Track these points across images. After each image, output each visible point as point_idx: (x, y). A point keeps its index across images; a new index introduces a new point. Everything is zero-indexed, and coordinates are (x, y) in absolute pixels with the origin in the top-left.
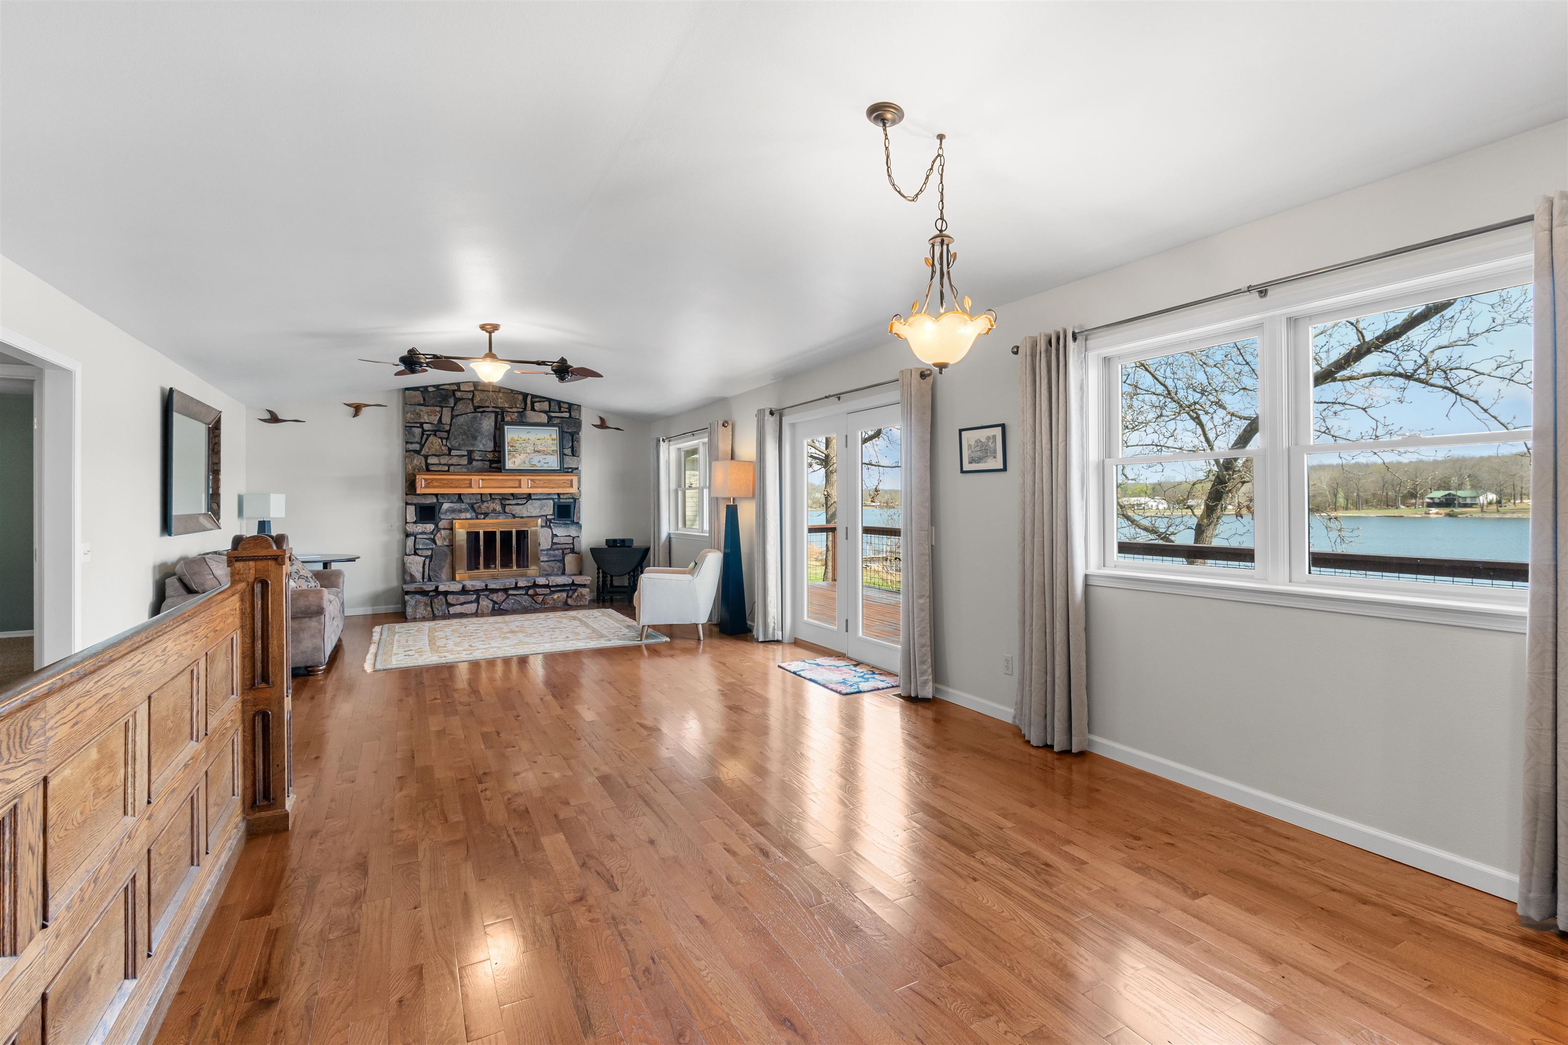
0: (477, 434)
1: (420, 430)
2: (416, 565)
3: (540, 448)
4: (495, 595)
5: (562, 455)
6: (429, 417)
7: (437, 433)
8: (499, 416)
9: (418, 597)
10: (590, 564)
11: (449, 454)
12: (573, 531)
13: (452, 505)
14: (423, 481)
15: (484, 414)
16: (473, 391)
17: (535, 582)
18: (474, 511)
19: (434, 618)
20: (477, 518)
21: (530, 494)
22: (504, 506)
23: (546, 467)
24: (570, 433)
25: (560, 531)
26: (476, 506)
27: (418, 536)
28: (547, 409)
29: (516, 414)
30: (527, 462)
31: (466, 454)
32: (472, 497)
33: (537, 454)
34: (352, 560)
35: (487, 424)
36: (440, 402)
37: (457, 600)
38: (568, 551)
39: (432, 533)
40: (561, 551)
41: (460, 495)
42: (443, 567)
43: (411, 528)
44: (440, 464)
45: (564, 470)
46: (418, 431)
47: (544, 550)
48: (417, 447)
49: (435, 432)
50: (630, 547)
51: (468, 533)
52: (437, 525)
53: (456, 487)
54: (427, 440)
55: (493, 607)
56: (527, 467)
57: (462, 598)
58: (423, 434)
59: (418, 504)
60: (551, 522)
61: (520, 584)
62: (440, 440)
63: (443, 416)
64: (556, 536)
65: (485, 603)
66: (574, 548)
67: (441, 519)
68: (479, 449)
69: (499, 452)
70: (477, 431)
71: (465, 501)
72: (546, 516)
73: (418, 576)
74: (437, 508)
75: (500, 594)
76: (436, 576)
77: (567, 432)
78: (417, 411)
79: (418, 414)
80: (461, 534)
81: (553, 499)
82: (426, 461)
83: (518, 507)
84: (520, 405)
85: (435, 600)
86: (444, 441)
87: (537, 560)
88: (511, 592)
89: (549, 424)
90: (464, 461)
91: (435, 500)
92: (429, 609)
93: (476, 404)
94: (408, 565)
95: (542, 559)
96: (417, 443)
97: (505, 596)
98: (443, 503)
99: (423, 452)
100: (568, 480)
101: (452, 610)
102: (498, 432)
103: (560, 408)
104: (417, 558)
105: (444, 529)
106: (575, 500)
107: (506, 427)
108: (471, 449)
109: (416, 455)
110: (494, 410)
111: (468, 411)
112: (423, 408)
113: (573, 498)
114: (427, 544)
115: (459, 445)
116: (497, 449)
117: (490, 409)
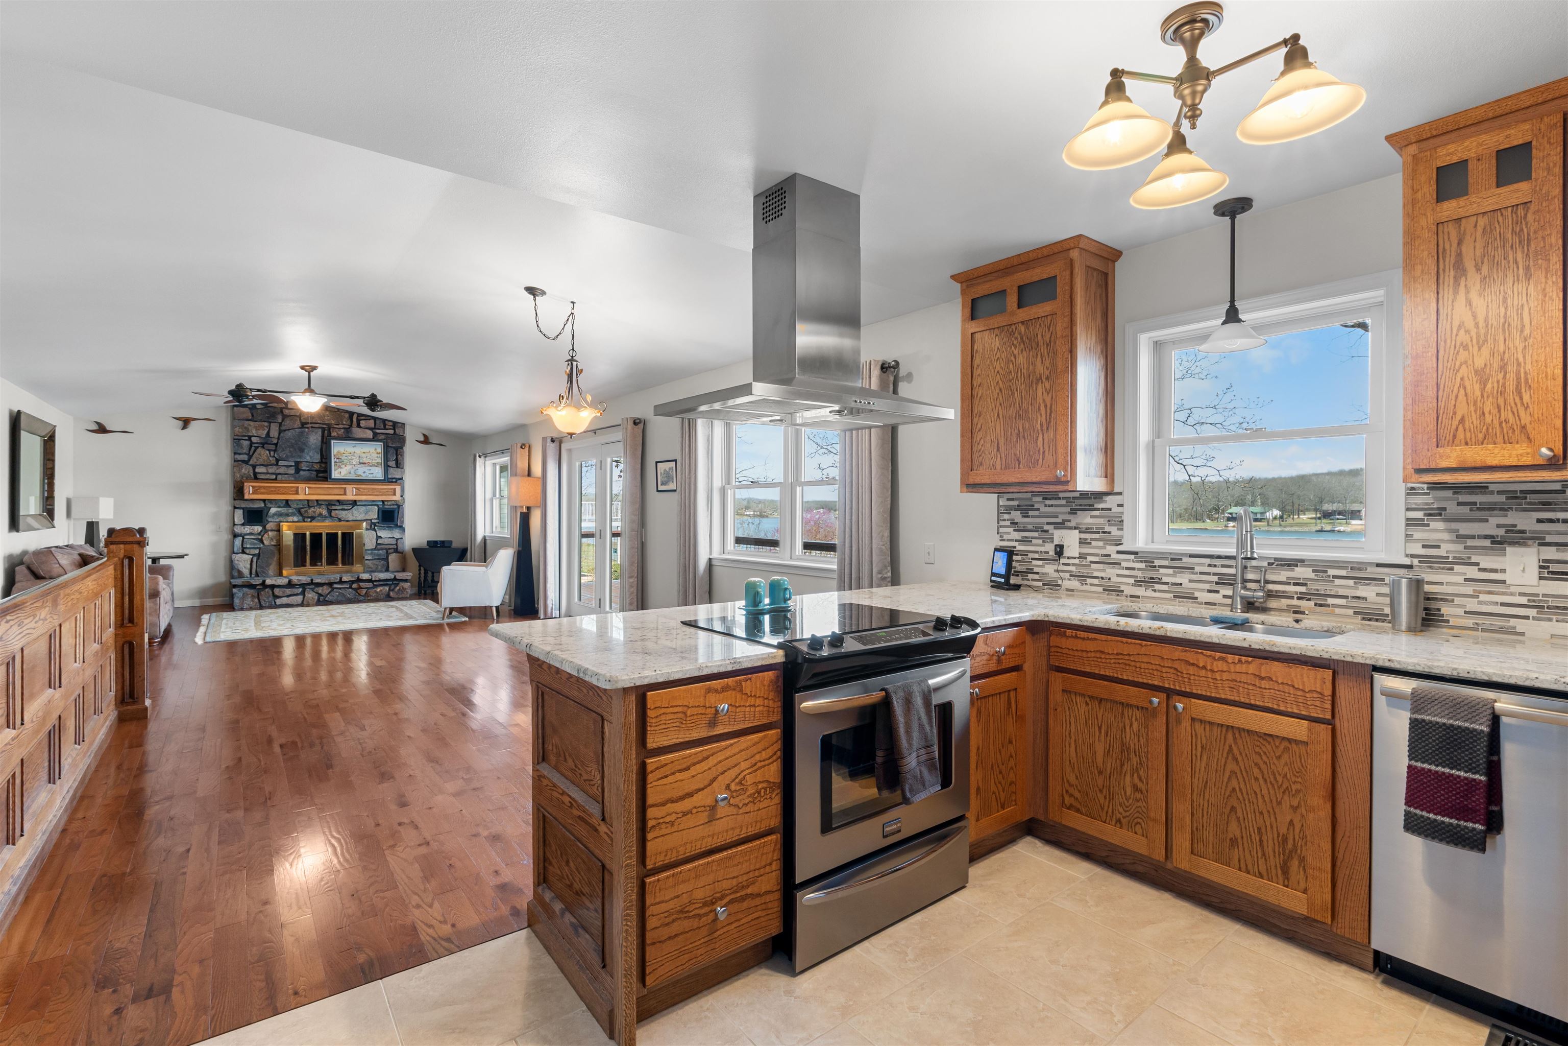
0: (304, 447)
1: (247, 443)
2: (243, 562)
3: (365, 460)
4: (321, 588)
5: (387, 467)
6: (257, 431)
7: (265, 446)
8: (326, 432)
9: (245, 590)
10: (413, 563)
11: (277, 464)
12: (396, 534)
13: (279, 509)
14: (251, 488)
15: (311, 430)
17: (358, 577)
18: (301, 514)
19: (261, 607)
20: (304, 521)
21: (355, 501)
22: (330, 511)
23: (370, 477)
24: (394, 447)
25: (384, 534)
26: (303, 511)
27: (246, 537)
28: (373, 426)
29: (342, 430)
30: (352, 473)
31: (293, 464)
32: (299, 503)
33: (362, 465)
34: (181, 557)
35: (314, 439)
36: (268, 418)
37: (283, 592)
38: (392, 550)
39: (259, 534)
40: (385, 551)
41: (287, 501)
42: (271, 564)
43: (238, 530)
44: (268, 473)
45: (388, 480)
46: (246, 443)
47: (368, 550)
48: (245, 457)
49: (263, 445)
50: (449, 547)
51: (295, 535)
52: (264, 527)
53: (284, 494)
54: (255, 451)
55: (319, 599)
56: (352, 476)
57: (288, 591)
58: (251, 446)
59: (246, 508)
60: (375, 525)
61: (345, 579)
62: (267, 452)
63: (271, 431)
64: (380, 537)
65: (311, 595)
66: (397, 548)
67: (269, 522)
68: (306, 460)
69: (326, 463)
70: (304, 444)
71: (292, 506)
72: (371, 520)
73: (246, 572)
74: (265, 512)
75: (325, 587)
76: (264, 572)
77: (391, 447)
78: (246, 426)
79: (246, 428)
80: (288, 533)
81: (378, 505)
82: (254, 470)
83: (344, 512)
84: (346, 422)
85: (262, 593)
86: (272, 453)
87: (362, 559)
88: (335, 586)
89: (375, 439)
90: (292, 471)
91: (263, 505)
92: (256, 600)
93: (303, 421)
94: (236, 562)
95: (366, 557)
96: (245, 454)
97: (330, 589)
98: (270, 508)
99: (251, 462)
100: (391, 489)
101: (278, 601)
102: (324, 446)
103: (385, 425)
104: (245, 556)
105: (272, 530)
106: (399, 506)
107: (332, 442)
108: (299, 460)
109: (244, 465)
110: (321, 426)
111: (296, 426)
112: (252, 423)
113: (397, 505)
114: (254, 544)
115: (287, 456)
116: (324, 461)
117: (317, 426)
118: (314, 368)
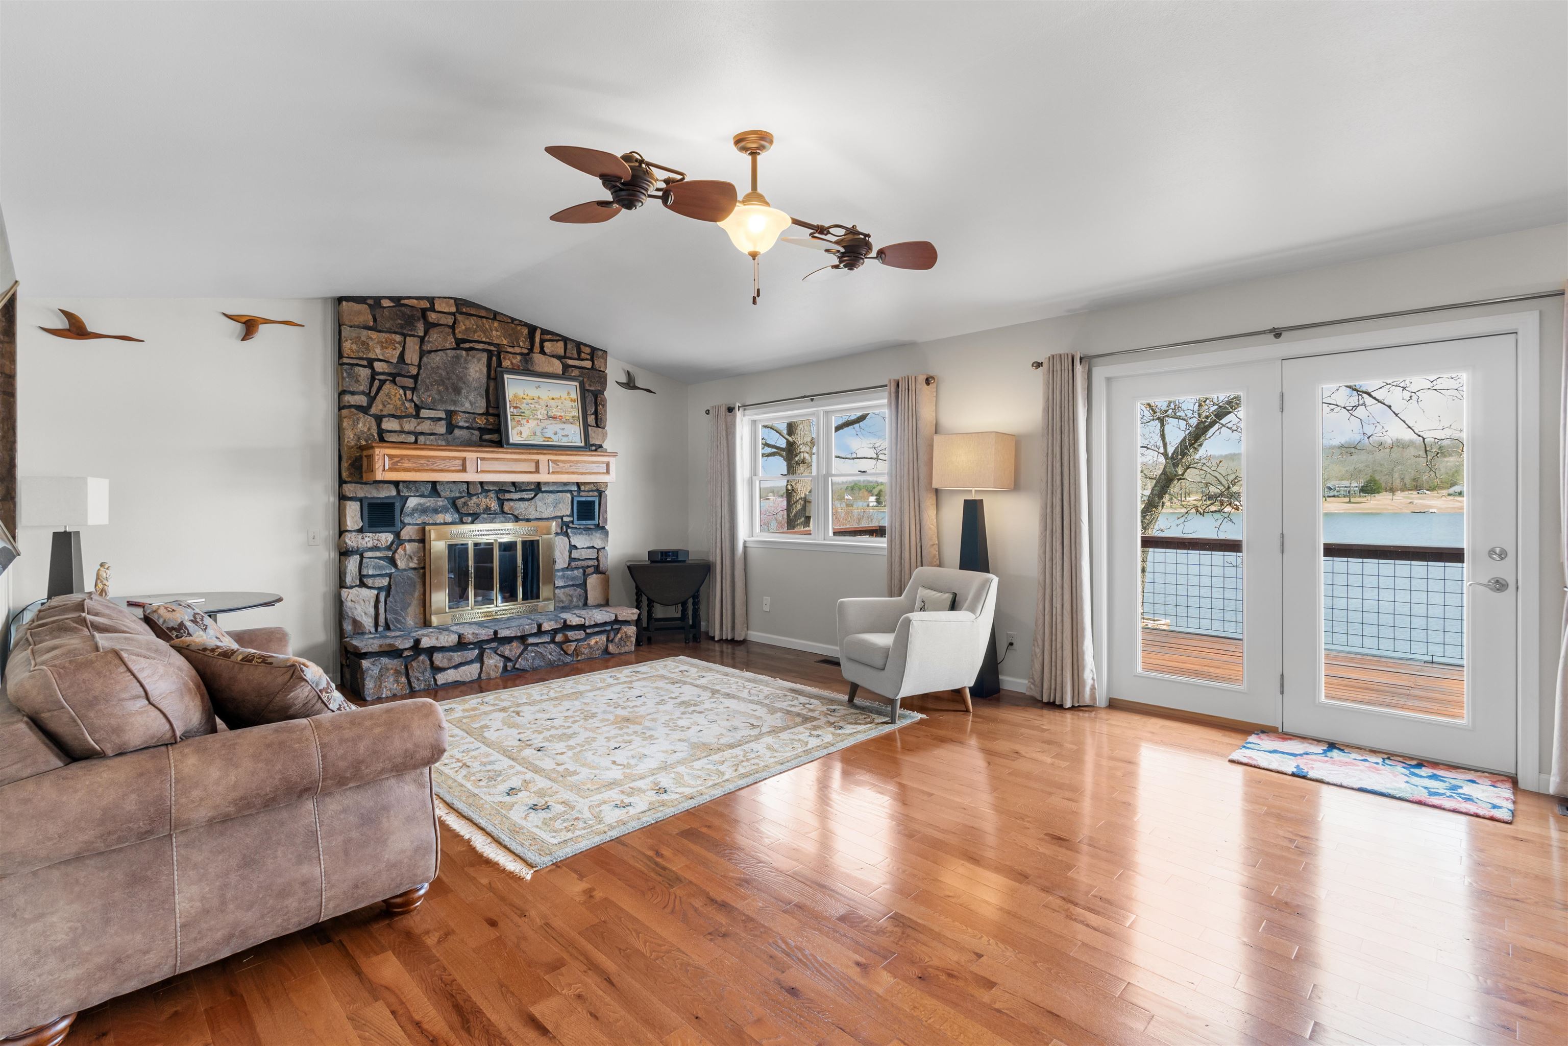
0: (461, 385)
1: (368, 371)
2: (362, 603)
3: (555, 412)
4: (508, 647)
5: (585, 424)
6: (382, 350)
7: (398, 379)
8: (494, 358)
9: (384, 660)
10: (621, 587)
11: (417, 416)
12: (596, 540)
13: (422, 500)
14: (387, 458)
15: (471, 353)
16: (453, 314)
17: (565, 621)
18: (457, 510)
19: (411, 693)
20: (462, 523)
21: (539, 484)
22: (501, 502)
23: (566, 442)
24: (593, 392)
25: (580, 541)
26: (460, 502)
27: (367, 554)
28: (561, 352)
29: (519, 358)
31: (444, 416)
32: (454, 487)
33: (551, 421)
35: (476, 370)
36: (401, 327)
37: (450, 660)
38: (591, 570)
39: (389, 548)
40: (581, 570)
41: (434, 484)
42: (409, 605)
43: (352, 541)
44: (402, 431)
45: (590, 448)
46: (365, 373)
47: (560, 570)
48: (362, 400)
49: (393, 377)
50: (685, 561)
51: (451, 547)
52: (397, 535)
53: (434, 471)
54: (379, 389)
55: (505, 667)
56: (538, 440)
57: (457, 657)
58: (373, 379)
59: (366, 498)
60: (568, 527)
61: (539, 626)
62: (401, 392)
63: (407, 352)
64: (575, 547)
65: (493, 662)
66: (598, 566)
67: (405, 524)
68: (463, 409)
69: (498, 416)
70: (460, 379)
71: (442, 494)
72: (562, 518)
73: (368, 622)
74: (398, 505)
75: (514, 644)
76: (398, 621)
77: (588, 390)
78: (363, 339)
79: (363, 343)
80: (438, 548)
82: (379, 425)
83: (522, 505)
84: (524, 343)
85: (414, 664)
86: (409, 393)
87: (551, 586)
88: (531, 640)
89: (565, 375)
90: (441, 428)
91: (394, 493)
92: (403, 679)
93: (459, 336)
94: (349, 604)
95: (558, 583)
96: (363, 393)
97: (522, 647)
98: (407, 498)
99: (373, 410)
100: (603, 463)
101: (442, 678)
102: (492, 384)
103: (579, 352)
104: (364, 592)
105: (410, 541)
106: (601, 493)
107: (506, 376)
108: (452, 408)
109: (361, 415)
110: (486, 347)
111: (448, 346)
112: (374, 335)
113: (597, 490)
114: (381, 568)
115: (434, 401)
116: (491, 411)
117: (480, 346)
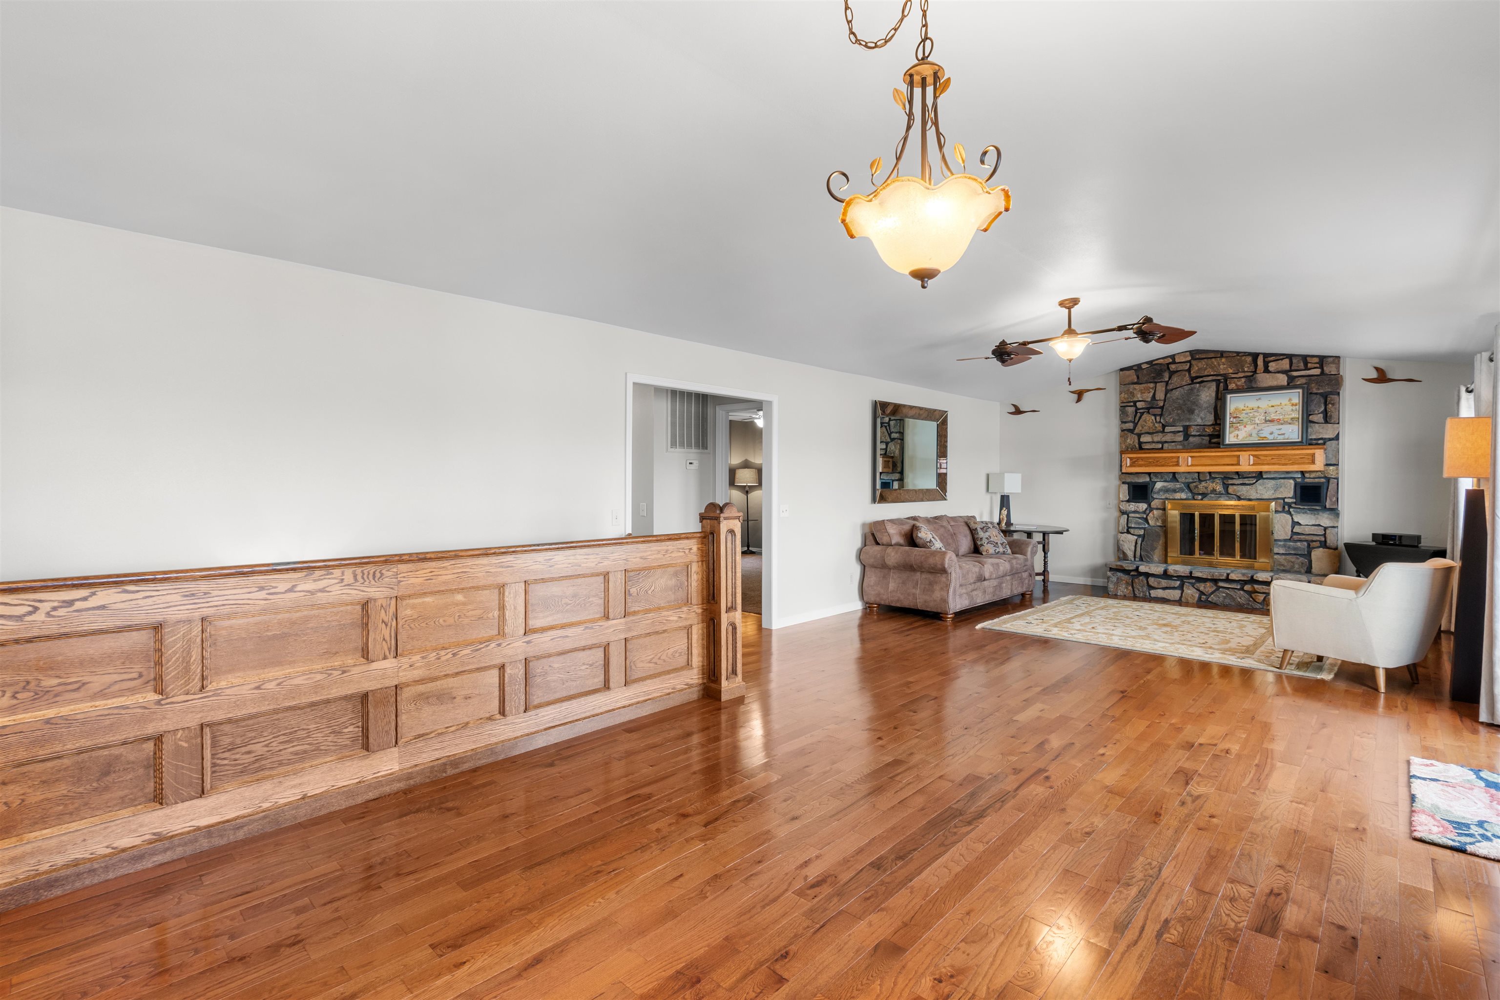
0: (1194, 407)
1: (1133, 409)
2: (1129, 543)
3: (1273, 416)
4: (1203, 585)
5: (1307, 422)
6: (1142, 395)
7: (1151, 410)
8: (1222, 385)
9: (1119, 574)
10: (1349, 565)
11: (1163, 432)
12: (1325, 520)
13: (1165, 484)
14: (1128, 460)
15: (1202, 384)
16: (1189, 362)
17: (1252, 577)
18: (1190, 490)
19: (1135, 598)
20: (1194, 499)
21: (1261, 473)
22: (1226, 486)
23: (1280, 439)
24: (1321, 394)
25: (1304, 519)
26: (1192, 485)
27: (1131, 515)
28: (1287, 367)
29: (1243, 380)
30: (1254, 435)
31: (1181, 429)
32: (1188, 476)
33: (1268, 424)
34: (1061, 533)
35: (1207, 395)
36: (1154, 378)
37: (1159, 583)
38: (1318, 544)
39: (1144, 512)
40: (1305, 543)
41: (1174, 473)
42: (1156, 548)
43: (1124, 507)
44: (1153, 442)
45: (1308, 442)
46: (1131, 410)
47: (1280, 540)
48: (1130, 426)
49: (1148, 410)
50: (1417, 547)
51: (1183, 515)
52: (1149, 505)
53: (1163, 466)
54: (1140, 418)
55: (1200, 598)
56: (1254, 440)
57: (1164, 583)
58: (1136, 413)
59: (1132, 482)
60: (1290, 507)
61: (1233, 576)
62: (1153, 418)
63: (1157, 392)
64: (1299, 524)
65: (1190, 592)
66: (1325, 541)
67: (1154, 499)
68: (1196, 423)
69: (1220, 424)
70: (1194, 403)
71: (1180, 480)
72: (1284, 499)
73: (1130, 554)
74: (1150, 487)
75: (1208, 584)
76: (1149, 557)
77: (1316, 394)
78: (1131, 390)
79: (1131, 393)
80: (1174, 514)
81: (1294, 479)
82: (1139, 439)
83: (1244, 488)
84: (1248, 368)
85: (1136, 580)
86: (1158, 418)
87: (1269, 551)
88: (1221, 584)
89: (1291, 385)
90: (1180, 438)
91: (1148, 479)
92: (1130, 588)
93: (1193, 375)
94: (1123, 543)
95: (1276, 550)
96: (1131, 422)
97: (1215, 588)
98: (1156, 482)
99: (1136, 431)
100: (1308, 455)
101: (1154, 593)
102: (1218, 403)
103: (1306, 363)
104: (1130, 536)
105: (1157, 509)
106: (1328, 480)
107: (1229, 396)
108: (1188, 424)
109: (1129, 434)
110: (1214, 378)
111: (1184, 383)
112: (1137, 387)
113: (1325, 477)
114: (1139, 523)
115: (1174, 421)
116: (1218, 422)
117: (1210, 378)
118: (1075, 301)
